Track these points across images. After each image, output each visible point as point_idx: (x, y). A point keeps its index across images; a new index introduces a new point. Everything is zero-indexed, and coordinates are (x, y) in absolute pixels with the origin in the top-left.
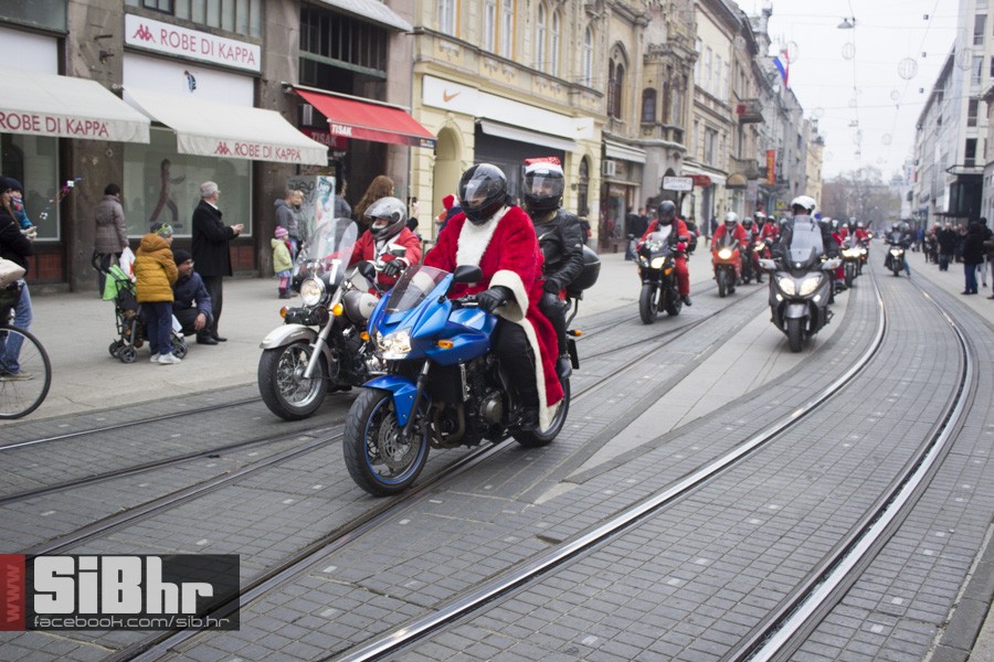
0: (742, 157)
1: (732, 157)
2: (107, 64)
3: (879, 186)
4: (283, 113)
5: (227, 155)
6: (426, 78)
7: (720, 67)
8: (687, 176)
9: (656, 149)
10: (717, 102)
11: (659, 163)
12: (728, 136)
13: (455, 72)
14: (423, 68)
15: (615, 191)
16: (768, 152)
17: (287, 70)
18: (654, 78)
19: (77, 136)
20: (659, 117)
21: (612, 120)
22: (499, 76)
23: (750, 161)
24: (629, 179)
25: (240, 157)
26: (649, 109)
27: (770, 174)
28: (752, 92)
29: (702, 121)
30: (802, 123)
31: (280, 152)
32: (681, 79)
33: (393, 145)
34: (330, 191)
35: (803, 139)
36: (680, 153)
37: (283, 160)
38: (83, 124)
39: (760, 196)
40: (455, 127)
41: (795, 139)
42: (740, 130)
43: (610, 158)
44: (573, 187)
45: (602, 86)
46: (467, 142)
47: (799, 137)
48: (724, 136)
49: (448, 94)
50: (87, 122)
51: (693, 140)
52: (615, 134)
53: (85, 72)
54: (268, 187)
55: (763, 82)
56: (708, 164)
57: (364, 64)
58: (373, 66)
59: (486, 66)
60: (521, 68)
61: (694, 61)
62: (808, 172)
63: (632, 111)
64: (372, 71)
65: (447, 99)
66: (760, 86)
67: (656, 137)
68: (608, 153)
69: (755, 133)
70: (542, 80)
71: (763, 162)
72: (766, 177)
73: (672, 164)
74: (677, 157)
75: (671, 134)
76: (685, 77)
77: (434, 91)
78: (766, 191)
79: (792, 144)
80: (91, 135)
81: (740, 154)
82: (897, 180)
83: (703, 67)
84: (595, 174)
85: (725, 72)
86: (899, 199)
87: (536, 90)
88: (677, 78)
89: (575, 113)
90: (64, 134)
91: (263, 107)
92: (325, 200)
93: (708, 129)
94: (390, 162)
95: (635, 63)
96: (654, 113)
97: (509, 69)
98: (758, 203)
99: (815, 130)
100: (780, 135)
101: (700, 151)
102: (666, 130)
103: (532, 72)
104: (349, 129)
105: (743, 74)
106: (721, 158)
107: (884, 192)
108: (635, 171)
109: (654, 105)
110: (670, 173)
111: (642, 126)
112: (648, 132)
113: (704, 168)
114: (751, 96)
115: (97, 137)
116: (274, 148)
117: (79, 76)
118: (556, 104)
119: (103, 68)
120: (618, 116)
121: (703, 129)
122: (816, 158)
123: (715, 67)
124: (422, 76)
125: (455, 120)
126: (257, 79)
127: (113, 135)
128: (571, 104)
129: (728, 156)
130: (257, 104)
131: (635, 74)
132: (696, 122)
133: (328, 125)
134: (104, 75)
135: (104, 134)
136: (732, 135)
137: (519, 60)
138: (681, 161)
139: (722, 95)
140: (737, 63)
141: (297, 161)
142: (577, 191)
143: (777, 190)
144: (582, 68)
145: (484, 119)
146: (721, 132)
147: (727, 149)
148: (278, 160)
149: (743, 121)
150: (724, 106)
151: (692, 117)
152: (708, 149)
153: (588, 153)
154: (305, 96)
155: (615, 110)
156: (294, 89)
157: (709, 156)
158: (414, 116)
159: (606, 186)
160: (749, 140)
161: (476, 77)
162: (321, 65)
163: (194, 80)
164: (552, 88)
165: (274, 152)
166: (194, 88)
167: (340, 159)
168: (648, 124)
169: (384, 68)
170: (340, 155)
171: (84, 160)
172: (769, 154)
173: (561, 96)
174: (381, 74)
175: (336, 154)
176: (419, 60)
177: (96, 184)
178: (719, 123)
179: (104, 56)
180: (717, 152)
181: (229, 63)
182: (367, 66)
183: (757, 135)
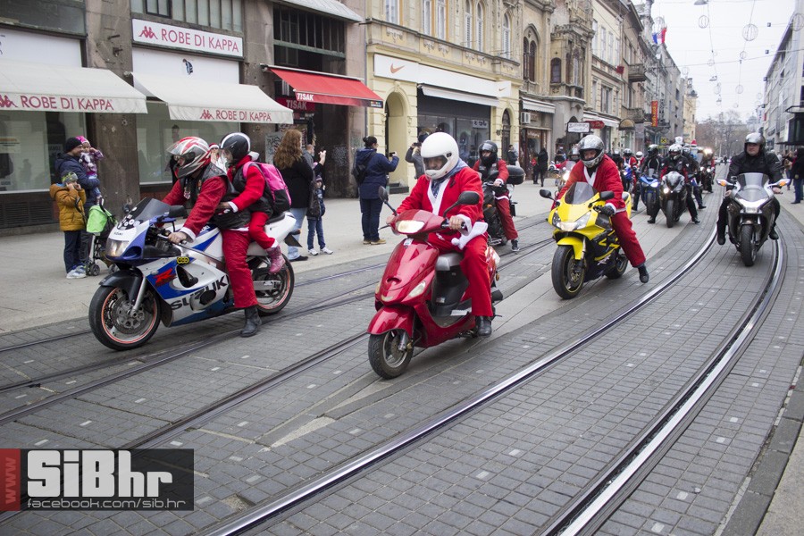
0: (632, 107)
1: (623, 106)
2: (119, 57)
3: (739, 125)
4: (262, 87)
6: (376, 56)
7: (612, 41)
8: (586, 122)
9: (562, 102)
10: (610, 67)
11: (564, 113)
12: (620, 92)
13: (399, 50)
14: (373, 49)
15: (532, 135)
16: (652, 102)
17: (265, 54)
18: (559, 51)
20: (564, 79)
21: (527, 83)
22: (436, 53)
23: (637, 109)
24: (542, 125)
25: (221, 120)
26: (555, 74)
27: (654, 119)
28: (639, 59)
29: (599, 81)
30: (679, 81)
31: (254, 116)
32: (580, 50)
33: (352, 107)
35: (680, 93)
36: (581, 105)
39: (647, 135)
40: (404, 95)
41: (675, 93)
42: (630, 87)
43: (527, 111)
44: (498, 132)
45: (518, 57)
46: (411, 102)
47: (677, 91)
48: (617, 92)
49: (395, 67)
51: (592, 95)
52: (531, 92)
53: (102, 63)
55: (648, 52)
56: (605, 113)
57: (327, 47)
58: (334, 49)
59: (425, 45)
60: (453, 46)
61: (592, 38)
62: (685, 117)
63: (544, 76)
64: (334, 53)
65: (393, 71)
66: (645, 54)
67: (562, 94)
68: (525, 107)
69: (643, 89)
70: (470, 55)
71: (648, 110)
72: (651, 121)
73: (575, 113)
74: (578, 108)
75: (573, 91)
76: (583, 49)
77: (383, 65)
78: (652, 131)
79: (671, 97)
81: (630, 104)
82: (752, 120)
83: (599, 40)
84: (515, 122)
85: (616, 45)
87: (466, 62)
88: (577, 50)
89: (497, 78)
91: (246, 83)
93: (604, 87)
94: (350, 119)
95: (545, 40)
96: (560, 76)
97: (444, 47)
98: (646, 140)
99: (690, 86)
100: (662, 90)
101: (599, 104)
102: (569, 89)
103: (463, 49)
104: (312, 96)
105: (631, 46)
106: (615, 108)
107: (742, 129)
108: (547, 120)
109: (560, 71)
110: (573, 120)
111: (551, 86)
112: (556, 90)
113: (601, 115)
114: (638, 62)
116: (248, 112)
117: (97, 67)
118: (482, 72)
119: (115, 60)
120: (533, 80)
121: (600, 87)
122: (691, 106)
123: (608, 42)
124: (373, 55)
125: (401, 86)
126: (241, 62)
127: (118, 108)
128: (494, 72)
129: (620, 107)
130: (242, 81)
131: (544, 48)
132: (594, 82)
133: (294, 94)
134: (117, 65)
136: (623, 91)
137: (452, 41)
138: (582, 111)
139: (615, 61)
140: (626, 37)
141: (269, 121)
142: (501, 135)
143: (661, 130)
144: (502, 44)
145: (423, 84)
146: (614, 89)
147: (620, 101)
148: (252, 121)
149: (632, 80)
150: (616, 69)
151: (590, 78)
152: (604, 102)
153: (510, 107)
154: (276, 72)
155: (530, 75)
156: (270, 68)
157: (605, 106)
158: (368, 86)
159: (524, 131)
160: (637, 94)
161: (418, 54)
162: (290, 49)
163: (191, 66)
164: (478, 60)
165: (248, 115)
166: (191, 71)
167: (311, 118)
168: (555, 84)
169: (343, 50)
170: (310, 116)
171: (105, 129)
172: (653, 104)
173: (487, 66)
174: (341, 55)
175: (306, 115)
176: (371, 43)
177: (115, 146)
178: (612, 82)
179: (116, 51)
180: (612, 104)
181: (218, 51)
182: (329, 49)
183: (644, 91)
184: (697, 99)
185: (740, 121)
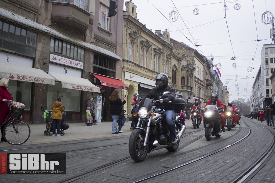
0: (208, 95)
1: (205, 95)
2: (45, 66)
3: (244, 104)
4: (89, 80)
5: (75, 89)
6: (126, 72)
7: (201, 72)
8: (194, 99)
9: (185, 92)
10: (201, 81)
11: (186, 96)
12: (204, 89)
13: (133, 70)
14: (125, 70)
17: (90, 69)
18: (184, 74)
19: (36, 82)
20: (186, 84)
21: (174, 85)
22: (144, 72)
25: (78, 89)
26: (183, 82)
28: (209, 79)
29: (197, 85)
30: (223, 87)
31: (88, 89)
32: (191, 74)
34: (101, 100)
37: (89, 91)
38: (38, 79)
40: (133, 85)
42: (207, 88)
45: (171, 75)
46: (136, 89)
47: (222, 91)
48: (203, 90)
49: (131, 76)
50: (39, 79)
51: (195, 90)
53: (39, 68)
54: (84, 99)
55: (212, 76)
57: (110, 68)
58: (112, 69)
59: (141, 70)
60: (150, 70)
61: (194, 70)
62: (225, 100)
63: (179, 82)
65: (131, 78)
66: (211, 77)
67: (185, 89)
69: (211, 89)
73: (190, 96)
74: (191, 94)
75: (189, 88)
76: (192, 74)
77: (128, 75)
79: (220, 93)
80: (40, 82)
81: (207, 94)
82: (248, 102)
83: (197, 71)
85: (202, 73)
86: (250, 107)
87: (154, 76)
88: (190, 74)
90: (33, 82)
91: (84, 78)
92: (99, 102)
93: (198, 87)
95: (179, 70)
96: (185, 83)
97: (147, 70)
99: (226, 89)
100: (217, 90)
101: (197, 93)
102: (188, 87)
103: (153, 72)
104: (106, 84)
105: (207, 74)
106: (202, 95)
107: (245, 105)
109: (184, 81)
110: (189, 98)
111: (181, 86)
112: (183, 88)
113: (198, 97)
115: (42, 83)
116: (86, 88)
117: (38, 68)
121: (197, 88)
122: (227, 96)
123: (200, 72)
124: (124, 72)
125: (133, 83)
126: (82, 71)
127: (46, 82)
129: (204, 95)
130: (82, 77)
131: (179, 73)
132: (195, 86)
133: (100, 83)
134: (44, 68)
135: (43, 82)
137: (149, 68)
138: (192, 95)
139: (202, 79)
140: (205, 71)
141: (93, 91)
144: (165, 71)
145: (140, 83)
146: (202, 88)
147: (204, 93)
148: (88, 91)
149: (208, 86)
150: (202, 82)
151: (194, 84)
152: (199, 93)
154: (94, 75)
155: (174, 82)
156: (92, 74)
157: (199, 94)
158: (122, 82)
160: (209, 91)
161: (139, 72)
162: (98, 68)
163: (66, 71)
165: (86, 89)
166: (66, 73)
167: (103, 92)
168: (183, 86)
169: (115, 69)
170: (103, 91)
171: (38, 90)
174: (114, 71)
175: (102, 91)
176: (124, 68)
177: (40, 96)
178: (201, 86)
179: (44, 64)
180: (201, 94)
181: (76, 66)
182: (110, 69)
183: (211, 90)
184: (229, 94)
185: (244, 102)
